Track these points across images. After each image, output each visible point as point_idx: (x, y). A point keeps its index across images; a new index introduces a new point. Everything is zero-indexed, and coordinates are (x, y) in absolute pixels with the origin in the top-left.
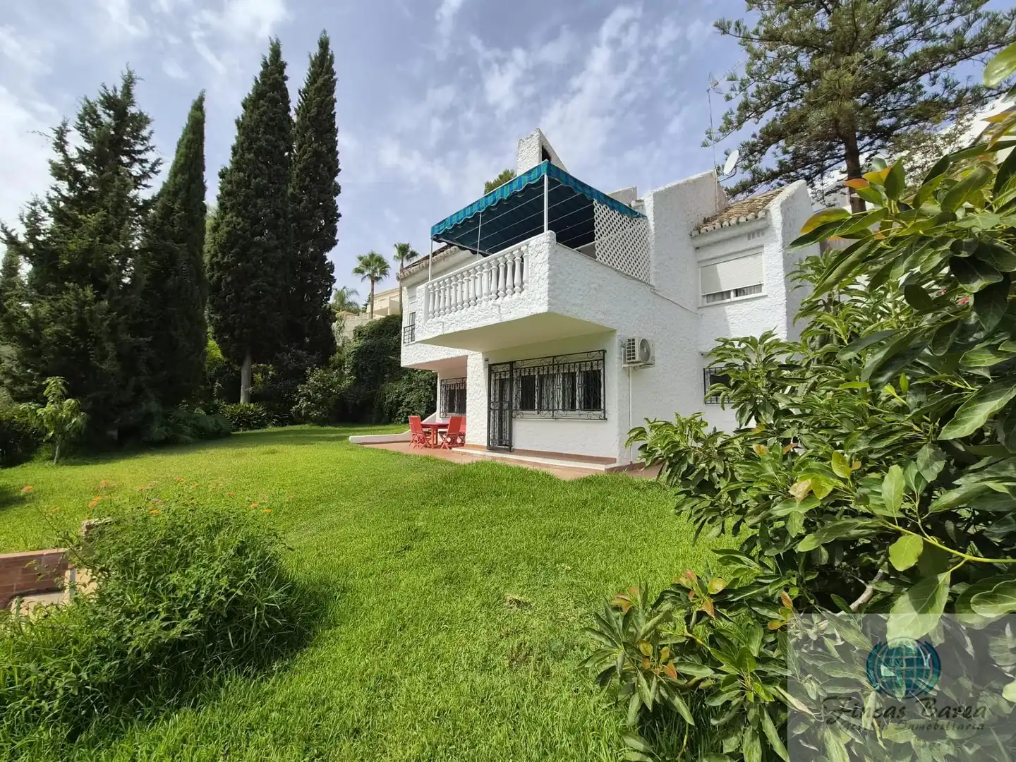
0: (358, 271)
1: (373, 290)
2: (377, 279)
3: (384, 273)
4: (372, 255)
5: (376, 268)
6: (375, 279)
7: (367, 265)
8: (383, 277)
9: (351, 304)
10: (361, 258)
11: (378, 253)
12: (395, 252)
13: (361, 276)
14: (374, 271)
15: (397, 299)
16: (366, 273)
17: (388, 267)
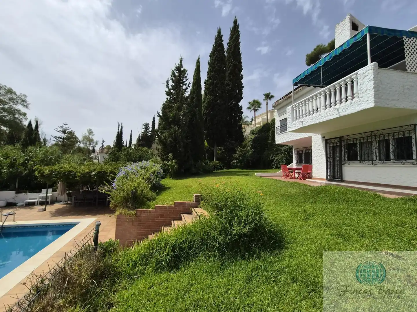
0: (249, 108)
1: (255, 115)
2: (257, 110)
3: (259, 107)
4: (254, 101)
5: (256, 106)
6: (255, 110)
7: (252, 105)
8: (259, 109)
9: (246, 122)
10: (250, 103)
11: (256, 99)
12: (264, 97)
13: (250, 110)
14: (255, 107)
15: (266, 117)
16: (252, 108)
17: (261, 104)
